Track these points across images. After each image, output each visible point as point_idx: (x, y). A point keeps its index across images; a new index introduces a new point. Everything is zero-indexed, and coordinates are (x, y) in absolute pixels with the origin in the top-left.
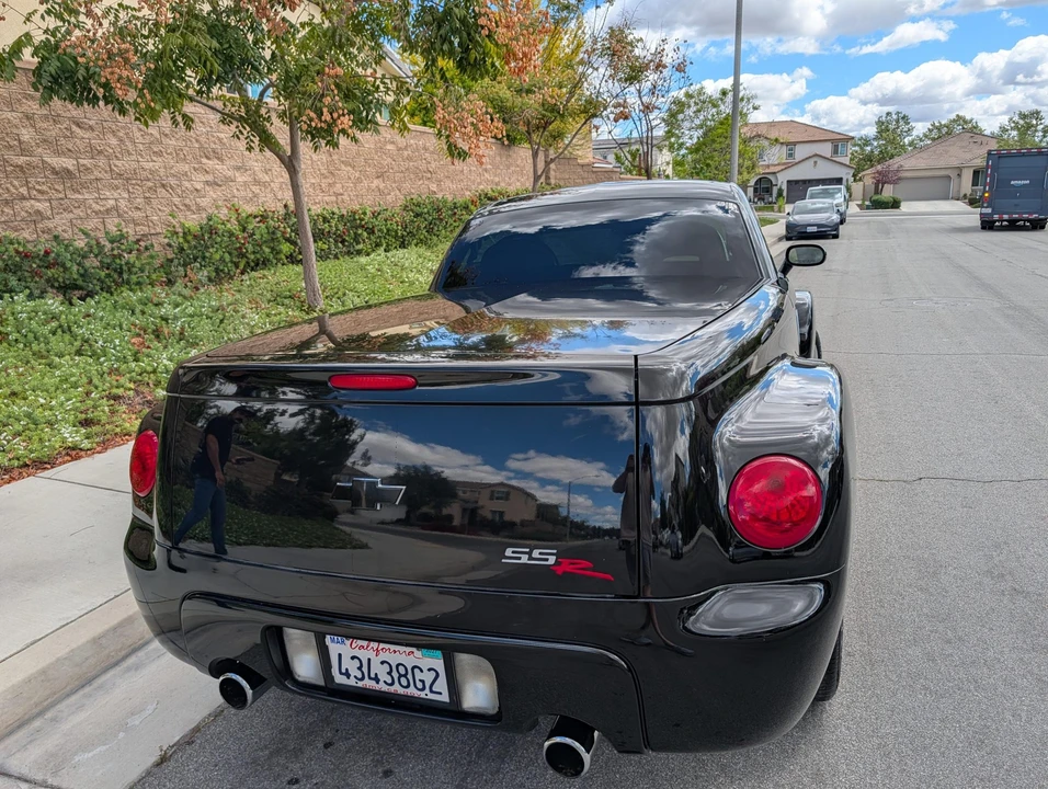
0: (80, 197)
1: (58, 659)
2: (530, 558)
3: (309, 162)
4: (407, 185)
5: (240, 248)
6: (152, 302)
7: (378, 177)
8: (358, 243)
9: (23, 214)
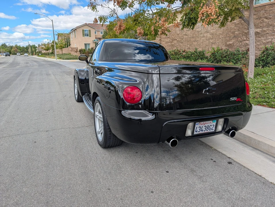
9: (243, 44)
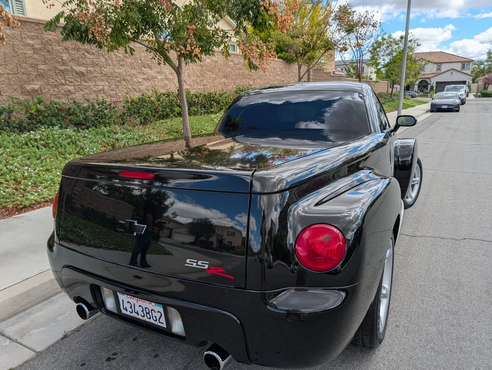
0: (87, 84)
1: (34, 288)
2: (197, 265)
3: (192, 70)
4: (238, 81)
5: (156, 109)
6: (113, 132)
7: (224, 77)
8: (212, 108)
9: (63, 91)
